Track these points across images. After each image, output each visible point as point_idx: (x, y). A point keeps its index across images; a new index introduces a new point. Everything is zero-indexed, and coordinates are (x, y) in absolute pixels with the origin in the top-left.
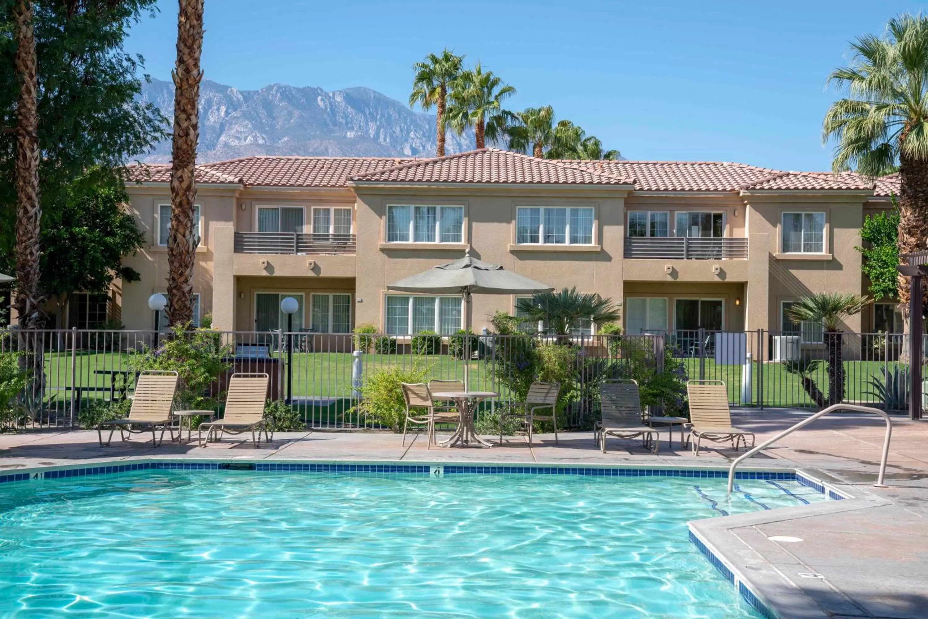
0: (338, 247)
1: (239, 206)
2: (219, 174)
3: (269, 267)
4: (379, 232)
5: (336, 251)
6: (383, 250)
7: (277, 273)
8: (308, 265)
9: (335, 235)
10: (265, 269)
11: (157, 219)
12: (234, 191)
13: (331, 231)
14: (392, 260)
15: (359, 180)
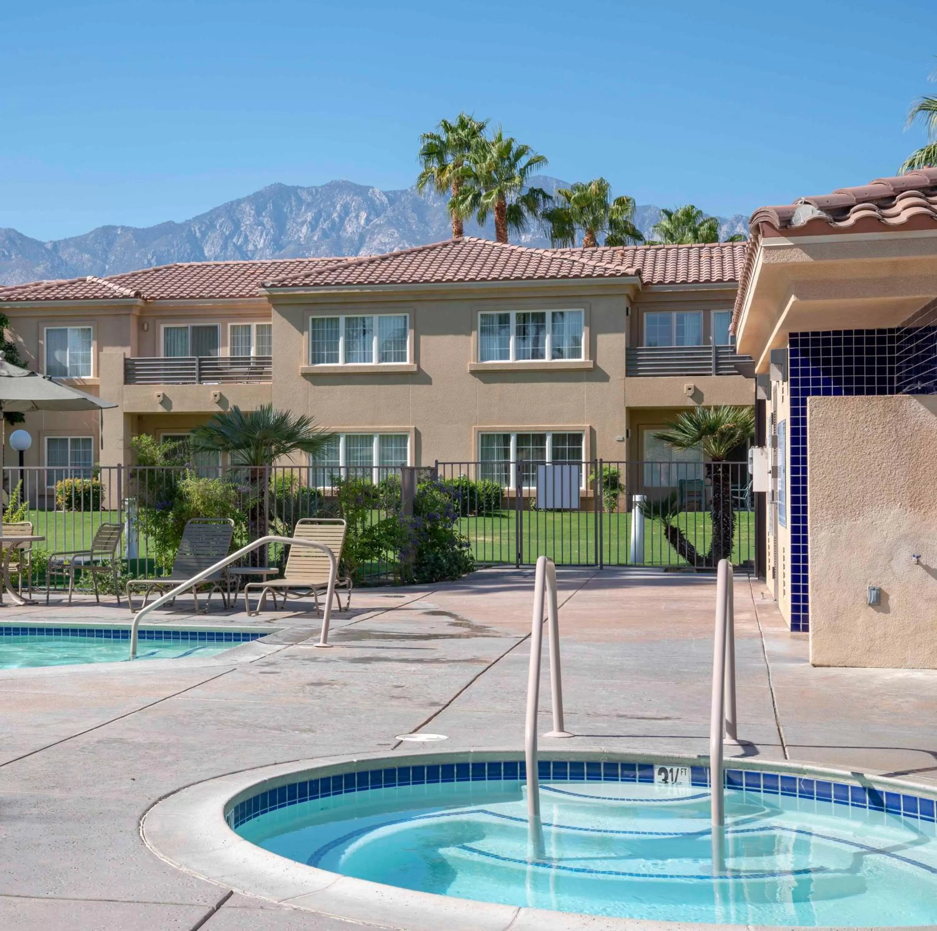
0: (250, 373)
1: (141, 326)
2: (116, 287)
3: (165, 401)
4: (300, 352)
5: (248, 378)
6: (305, 375)
7: (176, 408)
8: (212, 397)
9: (257, 358)
10: (161, 403)
11: (42, 346)
12: (130, 307)
13: (253, 353)
14: (316, 387)
15: (273, 286)
